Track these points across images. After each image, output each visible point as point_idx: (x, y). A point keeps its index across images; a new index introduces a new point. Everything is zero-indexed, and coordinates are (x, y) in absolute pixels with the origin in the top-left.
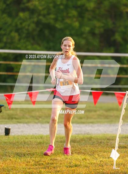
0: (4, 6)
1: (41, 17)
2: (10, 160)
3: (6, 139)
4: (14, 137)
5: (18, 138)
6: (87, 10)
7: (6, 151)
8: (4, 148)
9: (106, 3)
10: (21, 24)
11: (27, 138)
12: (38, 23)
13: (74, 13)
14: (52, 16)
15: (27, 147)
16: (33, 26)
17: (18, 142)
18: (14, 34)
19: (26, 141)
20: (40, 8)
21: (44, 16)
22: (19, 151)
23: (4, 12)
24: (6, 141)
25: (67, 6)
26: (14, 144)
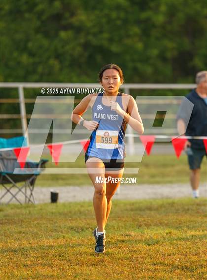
0: (38, 23)
1: (90, 38)
2: (64, 237)
3: (53, 207)
4: (64, 205)
5: (70, 207)
6: (154, 26)
7: (56, 225)
8: (52, 221)
9: (181, 16)
10: (63, 47)
11: (82, 206)
12: (86, 46)
13: (136, 30)
14: (106, 36)
15: (85, 219)
16: (79, 49)
17: (70, 212)
18: (53, 62)
19: (82, 209)
20: (89, 24)
21: (95, 35)
22: (74, 224)
23: (38, 31)
24: (54, 210)
25: (126, 21)
26: (65, 214)
